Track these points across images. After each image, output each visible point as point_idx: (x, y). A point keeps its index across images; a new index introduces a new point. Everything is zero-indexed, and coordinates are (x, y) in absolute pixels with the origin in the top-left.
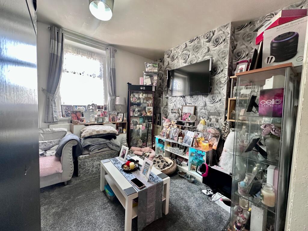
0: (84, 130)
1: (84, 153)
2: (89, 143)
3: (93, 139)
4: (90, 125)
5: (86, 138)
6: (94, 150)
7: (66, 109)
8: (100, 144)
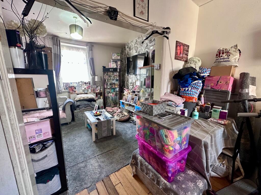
0: (76, 97)
1: (77, 109)
2: (79, 104)
3: (81, 102)
4: (80, 94)
5: (77, 101)
6: (82, 107)
7: (66, 85)
8: (85, 105)
